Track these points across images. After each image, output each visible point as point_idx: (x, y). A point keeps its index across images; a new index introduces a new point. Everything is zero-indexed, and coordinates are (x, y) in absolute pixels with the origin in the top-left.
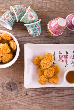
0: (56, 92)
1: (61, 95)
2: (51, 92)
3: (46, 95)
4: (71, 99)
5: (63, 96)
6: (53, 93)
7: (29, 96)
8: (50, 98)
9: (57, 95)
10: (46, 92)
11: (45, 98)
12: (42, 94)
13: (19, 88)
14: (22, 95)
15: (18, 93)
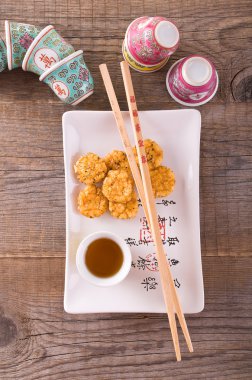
0: (136, 348)
1: (153, 358)
2: (123, 349)
3: (105, 360)
4: (184, 370)
5: (161, 363)
6: (127, 352)
7: (52, 363)
8: (119, 369)
9: (140, 359)
10: (104, 348)
11: (103, 369)
12: (93, 356)
13: (22, 335)
14: (31, 357)
15: (18, 352)
